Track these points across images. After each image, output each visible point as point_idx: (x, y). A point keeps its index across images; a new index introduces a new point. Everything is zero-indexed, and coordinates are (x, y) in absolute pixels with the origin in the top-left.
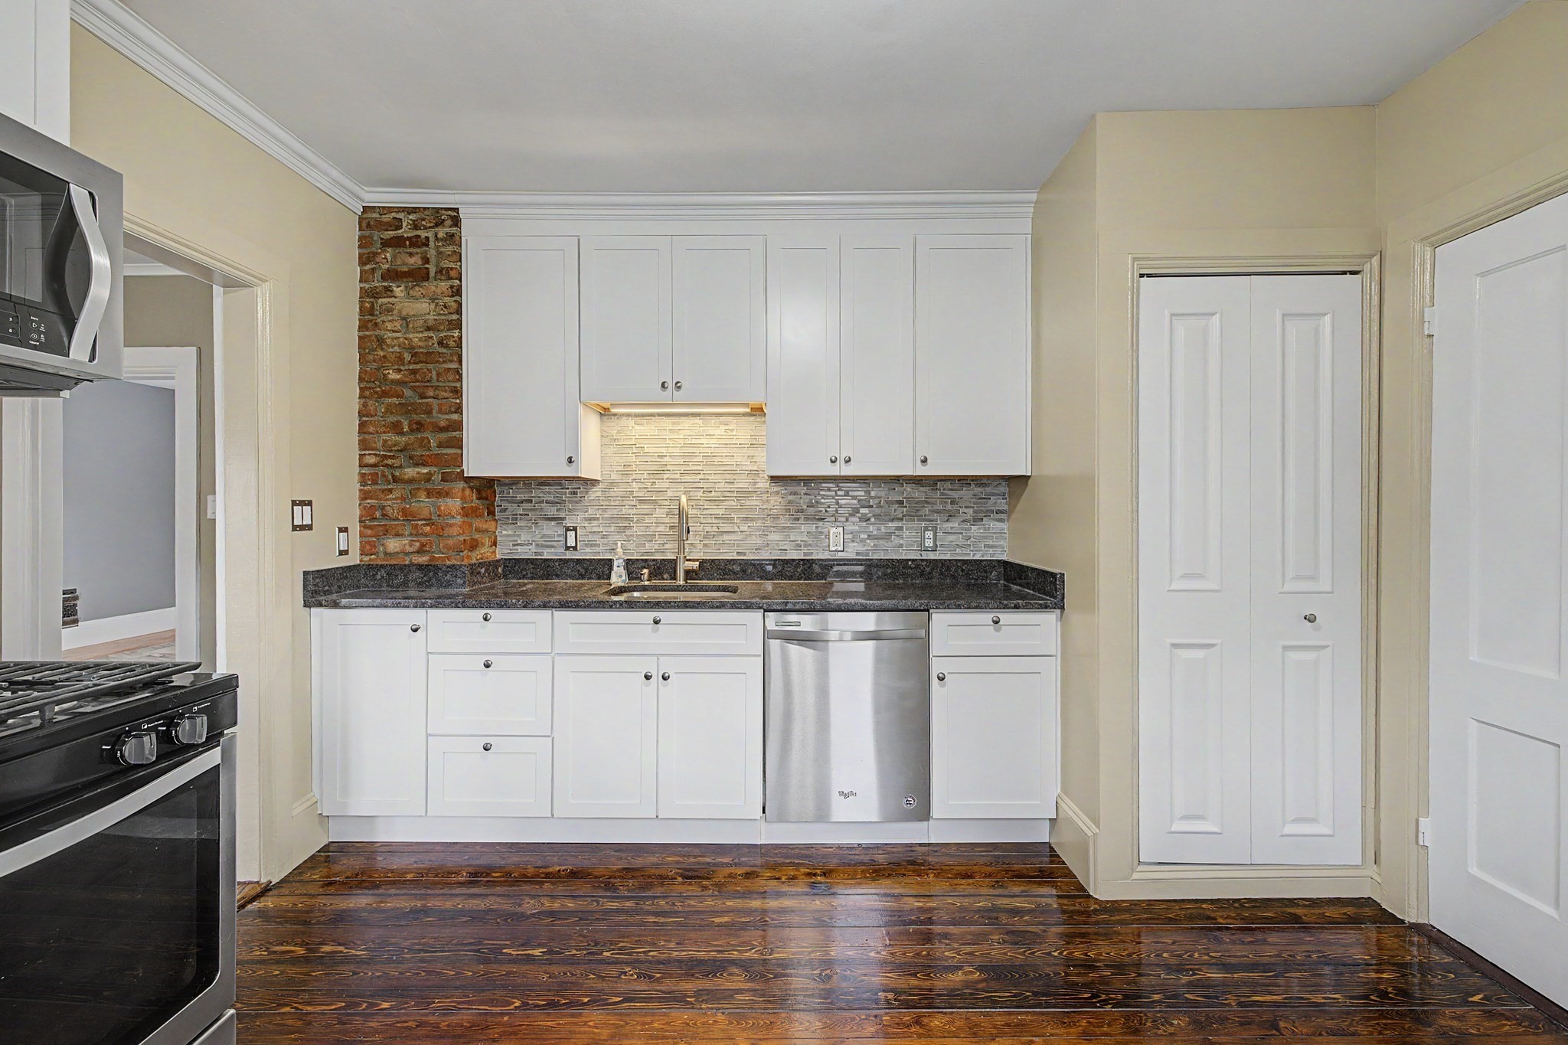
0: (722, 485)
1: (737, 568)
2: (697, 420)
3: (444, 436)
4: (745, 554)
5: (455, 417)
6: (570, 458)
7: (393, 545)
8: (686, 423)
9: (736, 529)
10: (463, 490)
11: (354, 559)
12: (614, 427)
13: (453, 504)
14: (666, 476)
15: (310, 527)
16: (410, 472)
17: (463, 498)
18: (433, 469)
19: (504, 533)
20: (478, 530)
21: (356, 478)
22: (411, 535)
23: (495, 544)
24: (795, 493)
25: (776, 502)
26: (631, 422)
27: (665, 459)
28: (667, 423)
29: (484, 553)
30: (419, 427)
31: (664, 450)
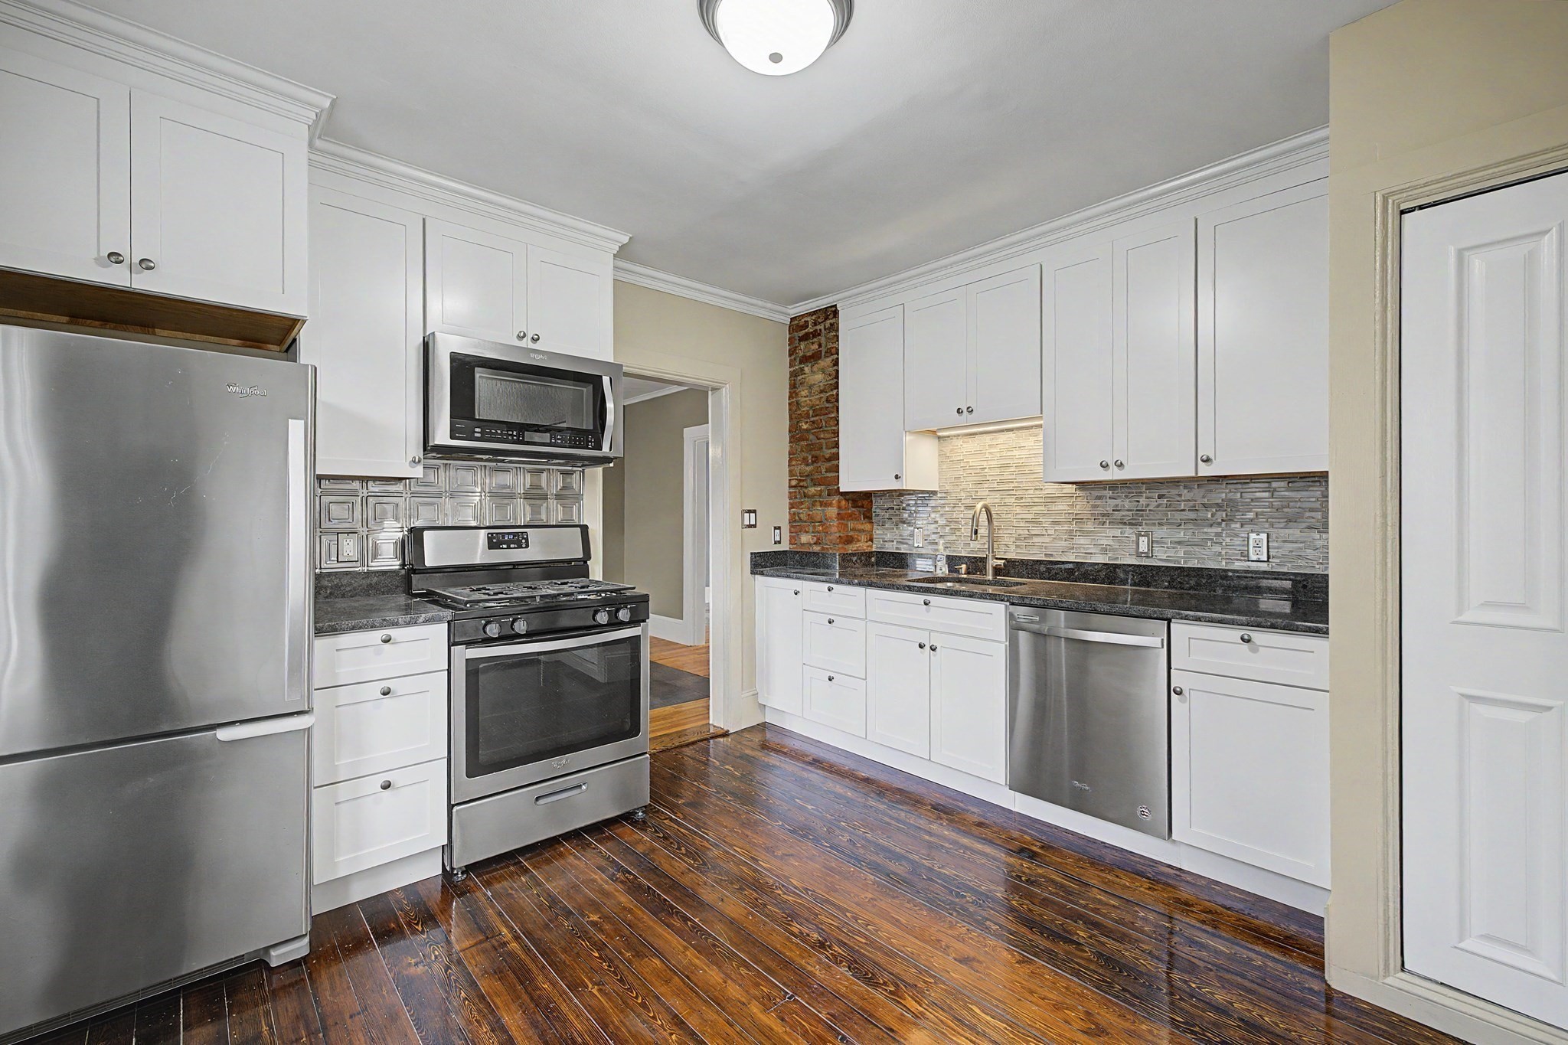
0: (1032, 492)
1: (1043, 568)
2: (1011, 434)
3: (828, 464)
4: (1052, 555)
5: (835, 450)
6: (897, 475)
7: (805, 538)
8: (1002, 438)
9: (1044, 533)
10: (839, 502)
11: (785, 546)
12: (948, 447)
13: (832, 511)
14: (986, 486)
15: (755, 526)
16: (812, 490)
17: (839, 508)
18: (823, 487)
19: (878, 532)
20: (854, 530)
21: (787, 494)
22: (813, 532)
23: (871, 540)
24: (1099, 498)
25: (1082, 504)
26: (959, 442)
27: (986, 470)
28: (987, 438)
29: (862, 546)
30: (816, 459)
31: (985, 463)
